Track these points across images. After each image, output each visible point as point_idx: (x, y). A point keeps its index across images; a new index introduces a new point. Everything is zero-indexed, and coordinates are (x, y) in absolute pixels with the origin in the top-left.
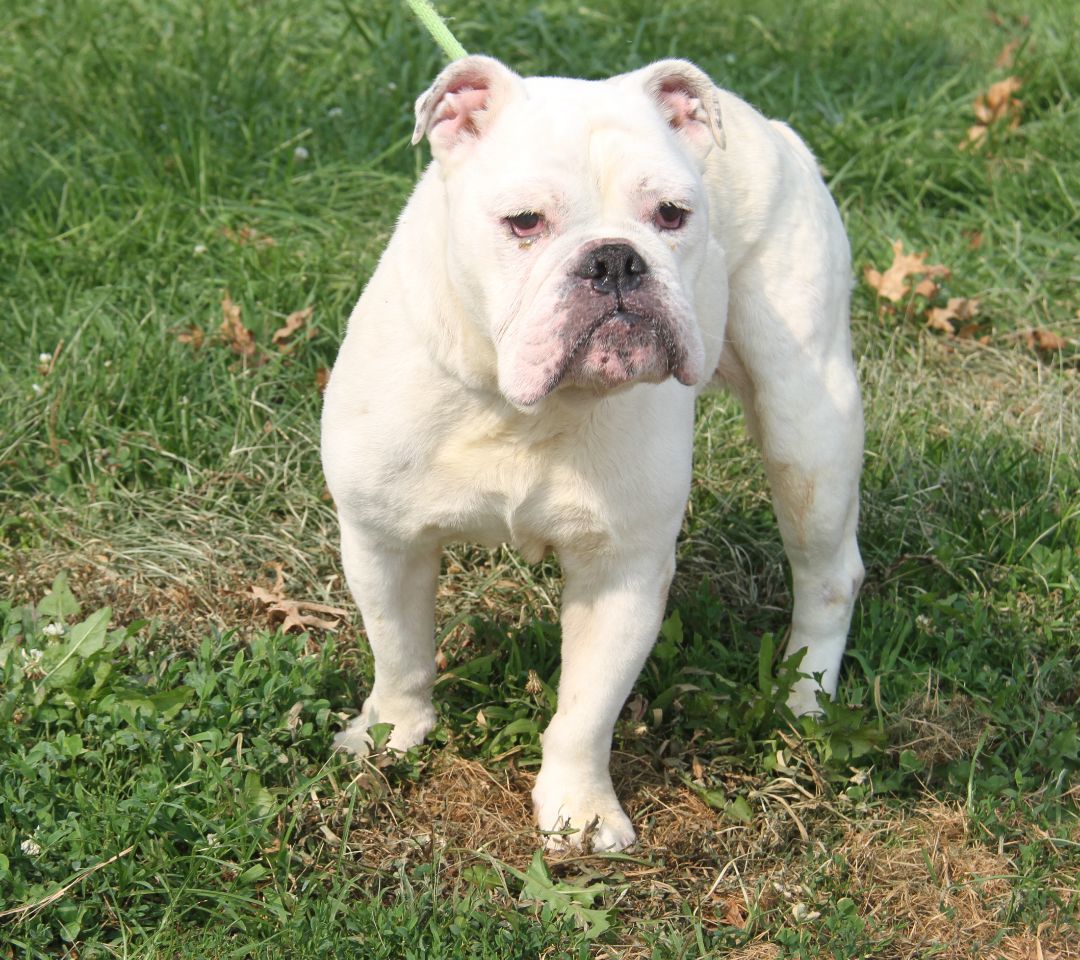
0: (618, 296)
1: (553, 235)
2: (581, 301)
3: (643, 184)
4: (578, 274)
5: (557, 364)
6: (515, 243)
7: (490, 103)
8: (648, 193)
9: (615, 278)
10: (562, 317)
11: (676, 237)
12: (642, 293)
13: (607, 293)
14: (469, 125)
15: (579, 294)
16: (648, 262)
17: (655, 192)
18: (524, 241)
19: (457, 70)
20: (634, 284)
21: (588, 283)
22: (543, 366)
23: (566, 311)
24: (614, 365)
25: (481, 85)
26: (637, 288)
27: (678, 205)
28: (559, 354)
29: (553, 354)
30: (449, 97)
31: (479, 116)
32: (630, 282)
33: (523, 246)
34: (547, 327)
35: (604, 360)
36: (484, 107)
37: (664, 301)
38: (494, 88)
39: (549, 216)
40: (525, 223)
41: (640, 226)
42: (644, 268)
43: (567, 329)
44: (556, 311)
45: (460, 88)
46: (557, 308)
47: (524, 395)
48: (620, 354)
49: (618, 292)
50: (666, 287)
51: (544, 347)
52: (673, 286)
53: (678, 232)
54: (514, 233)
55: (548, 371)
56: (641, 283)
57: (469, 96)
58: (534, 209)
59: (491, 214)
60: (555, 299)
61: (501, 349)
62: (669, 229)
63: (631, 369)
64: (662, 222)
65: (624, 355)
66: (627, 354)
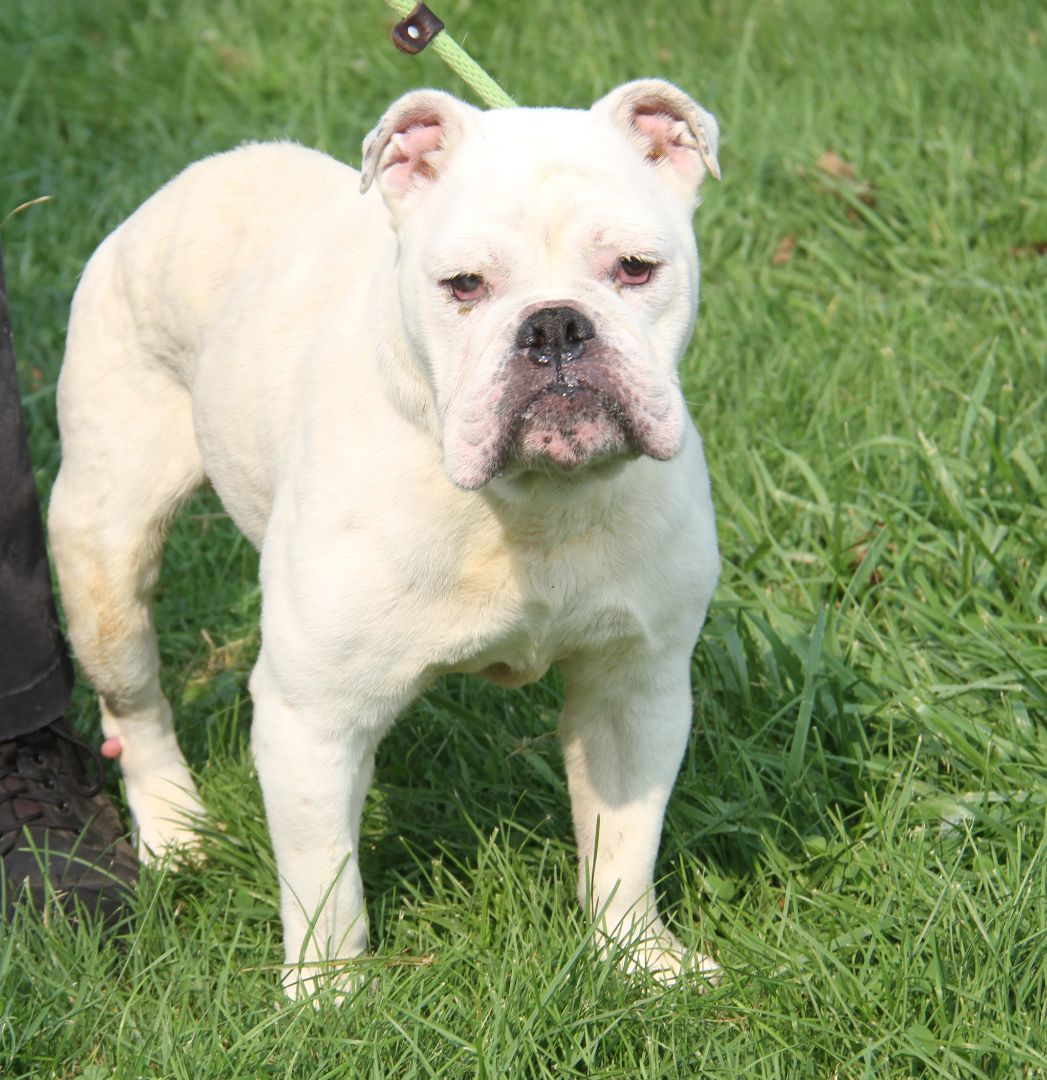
0: (558, 368)
1: (493, 299)
2: (518, 372)
3: (598, 237)
5: (495, 445)
6: (456, 306)
7: (445, 143)
8: (605, 248)
9: (555, 346)
10: (499, 390)
12: (586, 363)
13: (547, 365)
14: (423, 168)
15: (516, 363)
16: (597, 325)
17: (612, 246)
18: (465, 304)
19: (403, 108)
20: (578, 352)
21: (526, 352)
22: (480, 447)
23: (503, 384)
24: (558, 445)
25: (433, 122)
26: (581, 356)
28: (496, 433)
29: (489, 434)
30: (397, 138)
31: (433, 158)
32: (573, 350)
33: (462, 311)
34: (484, 400)
35: (547, 440)
36: (438, 148)
37: (612, 370)
38: (447, 125)
39: (488, 277)
40: (465, 286)
41: (595, 283)
42: (592, 333)
43: (503, 403)
44: (493, 383)
45: (408, 127)
46: (495, 379)
47: (464, 479)
48: (563, 433)
49: (559, 363)
50: (616, 352)
51: (481, 424)
53: (645, 288)
54: (454, 295)
55: (486, 453)
56: (586, 350)
57: (421, 135)
58: (471, 268)
59: (430, 276)
60: (494, 368)
62: (633, 285)
63: (579, 449)
64: (625, 277)
65: (567, 434)
66: (572, 433)
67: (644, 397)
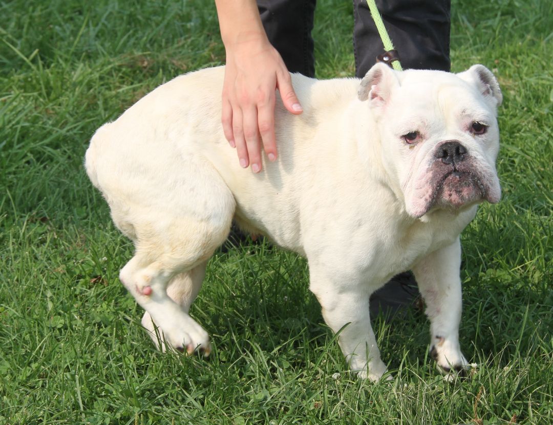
0: (454, 165)
1: (424, 141)
2: (437, 167)
3: (464, 112)
4: (436, 155)
5: (430, 196)
6: (408, 146)
8: (466, 115)
9: (452, 156)
10: (430, 175)
11: (482, 137)
12: (464, 162)
13: (449, 164)
15: (436, 164)
16: (467, 148)
17: (469, 116)
18: (411, 145)
20: (461, 159)
21: (440, 159)
22: (424, 198)
23: (431, 172)
24: (455, 197)
26: (462, 160)
27: (481, 123)
28: (430, 191)
29: (427, 192)
32: (459, 158)
33: (411, 148)
34: (424, 180)
35: (450, 195)
37: (475, 164)
39: (422, 132)
40: (411, 137)
41: (463, 133)
42: (465, 151)
43: (433, 179)
44: (427, 172)
46: (428, 171)
47: (416, 212)
48: (457, 192)
49: (453, 163)
50: (475, 158)
51: (423, 189)
52: (479, 157)
53: (483, 135)
54: (407, 142)
55: (426, 200)
56: (464, 158)
58: (414, 129)
59: (396, 135)
60: (427, 167)
61: (405, 194)
62: (478, 134)
63: (462, 198)
64: (474, 131)
65: (459, 192)
66: (460, 192)
67: (487, 176)
